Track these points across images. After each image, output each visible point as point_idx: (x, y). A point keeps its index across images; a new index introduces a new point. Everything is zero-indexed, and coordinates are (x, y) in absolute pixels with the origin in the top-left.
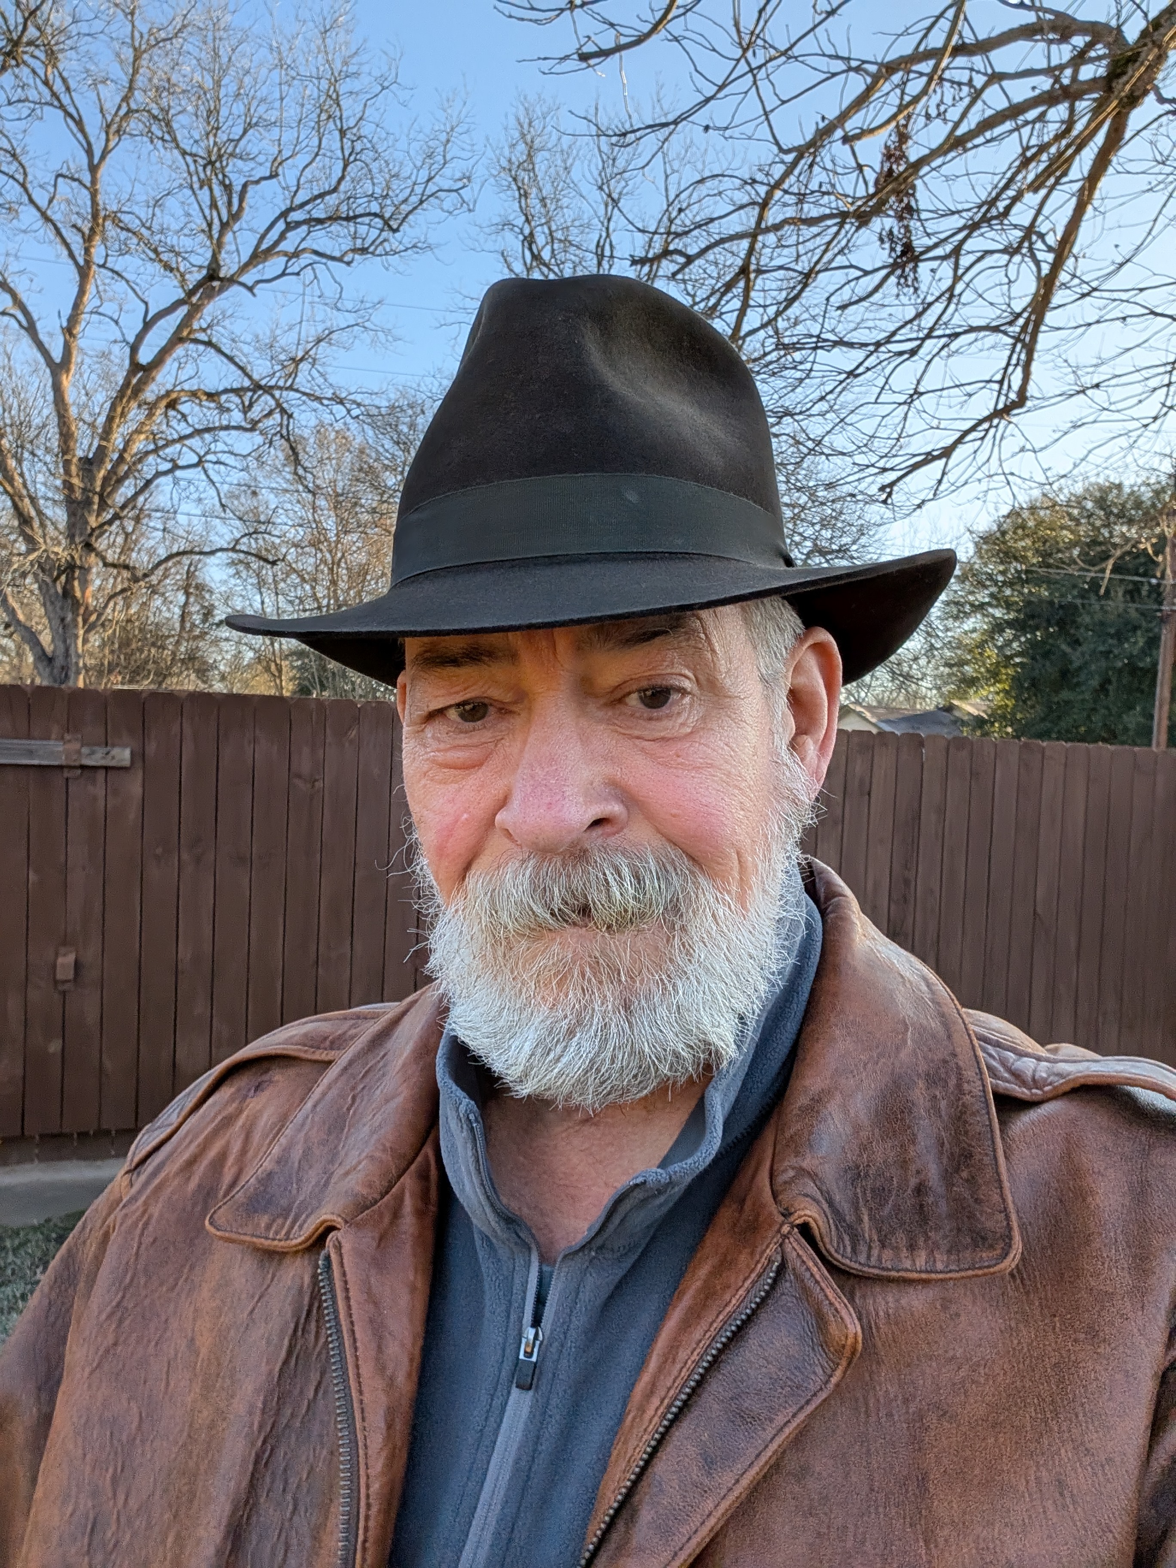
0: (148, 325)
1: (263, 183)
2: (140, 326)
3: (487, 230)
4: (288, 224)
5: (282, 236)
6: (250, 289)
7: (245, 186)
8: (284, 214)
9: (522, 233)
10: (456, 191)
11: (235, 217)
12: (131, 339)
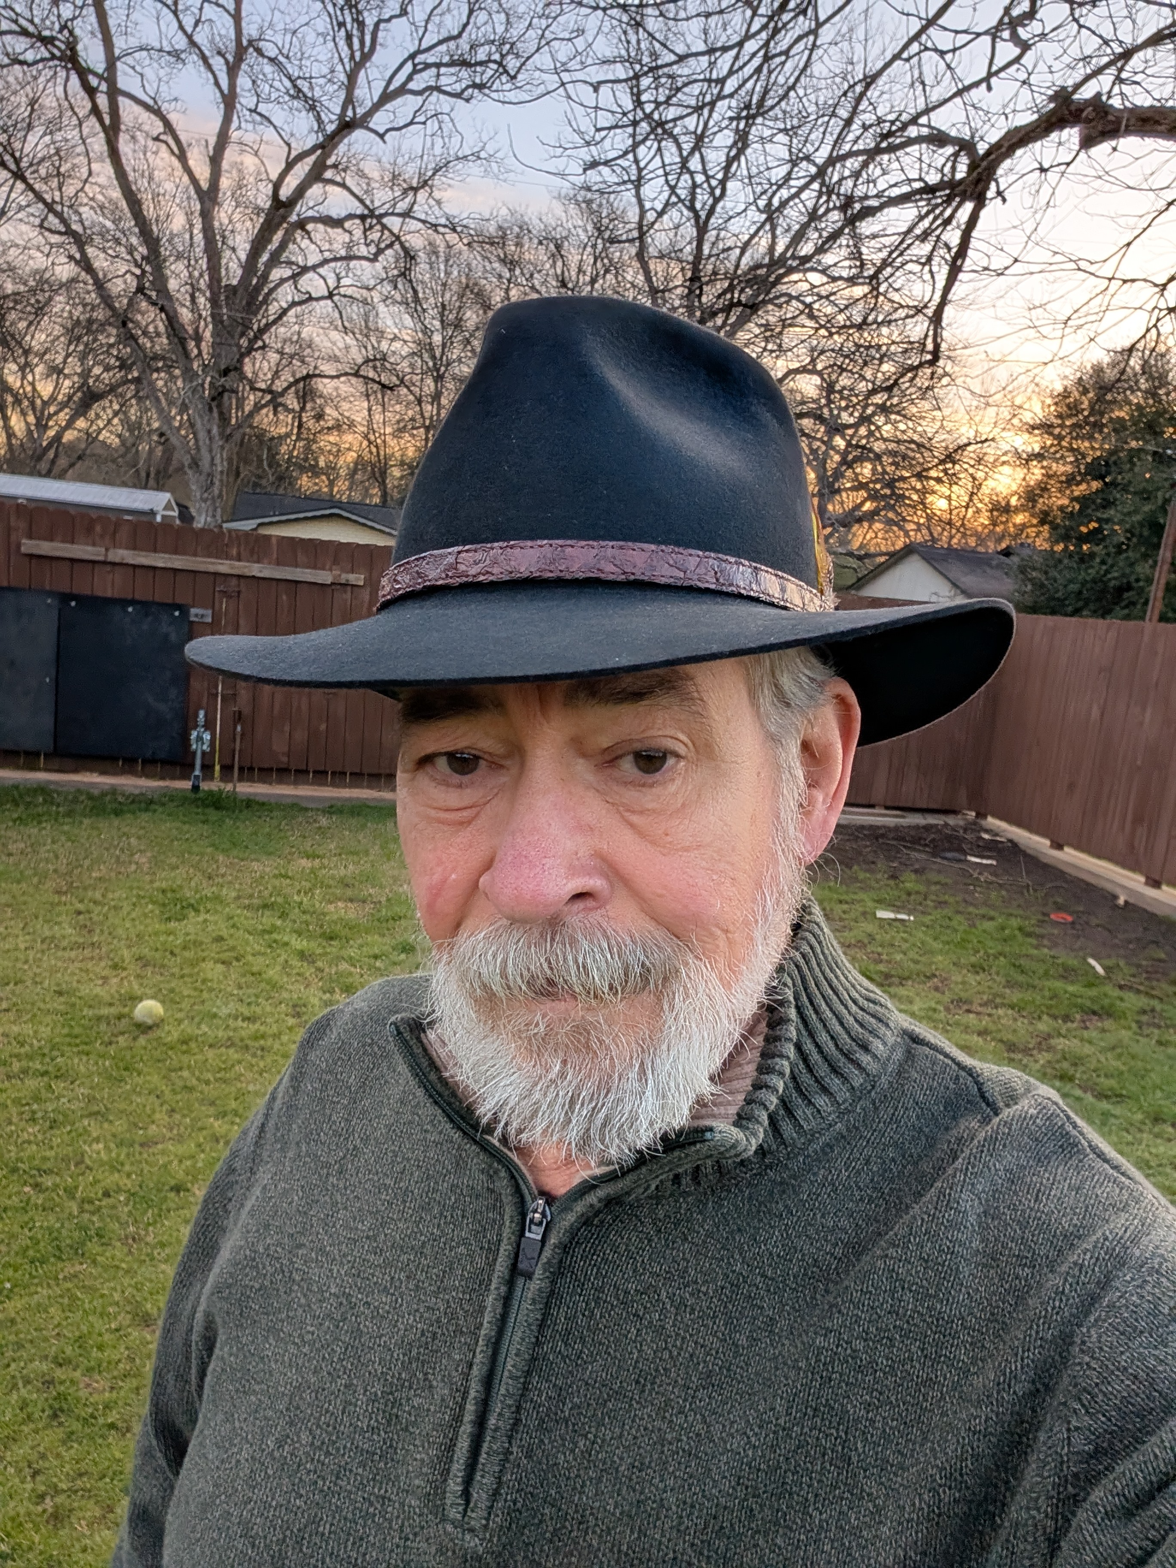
0: (290, 166)
1: (394, 21)
2: (283, 165)
4: (415, 65)
5: (410, 78)
6: (382, 136)
7: (377, 25)
8: (412, 56)
10: (570, 40)
11: (366, 57)
12: (274, 176)
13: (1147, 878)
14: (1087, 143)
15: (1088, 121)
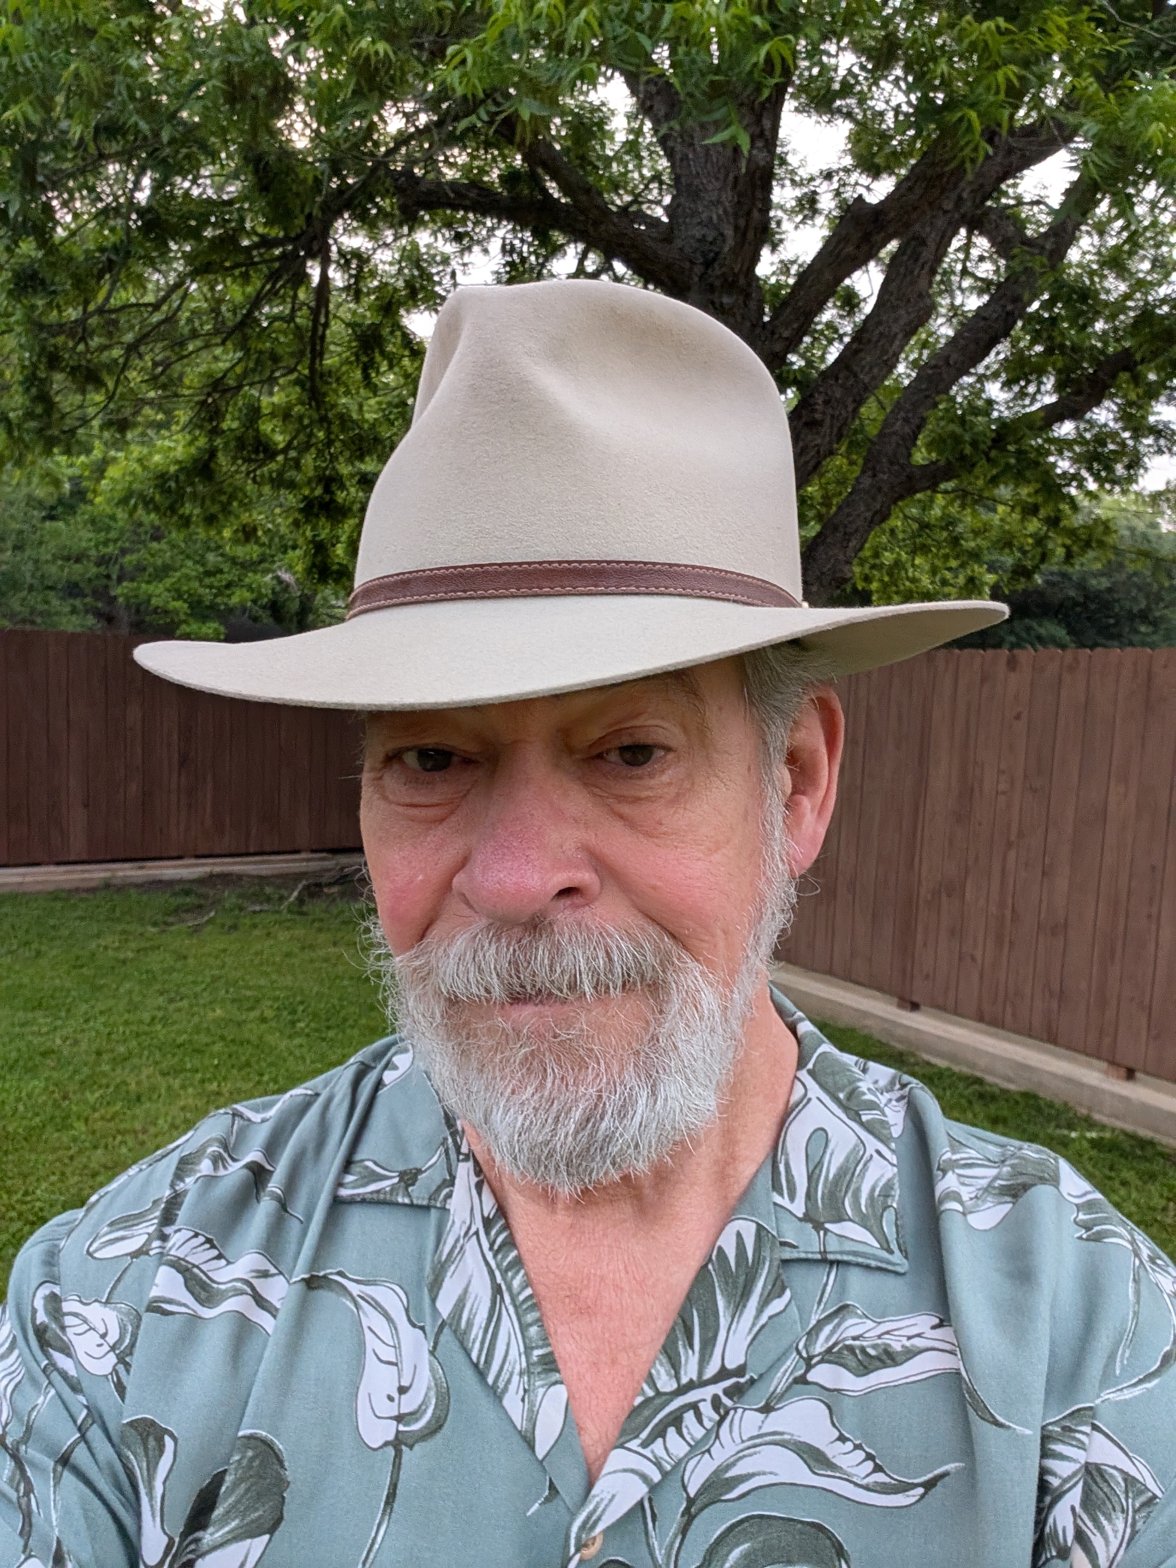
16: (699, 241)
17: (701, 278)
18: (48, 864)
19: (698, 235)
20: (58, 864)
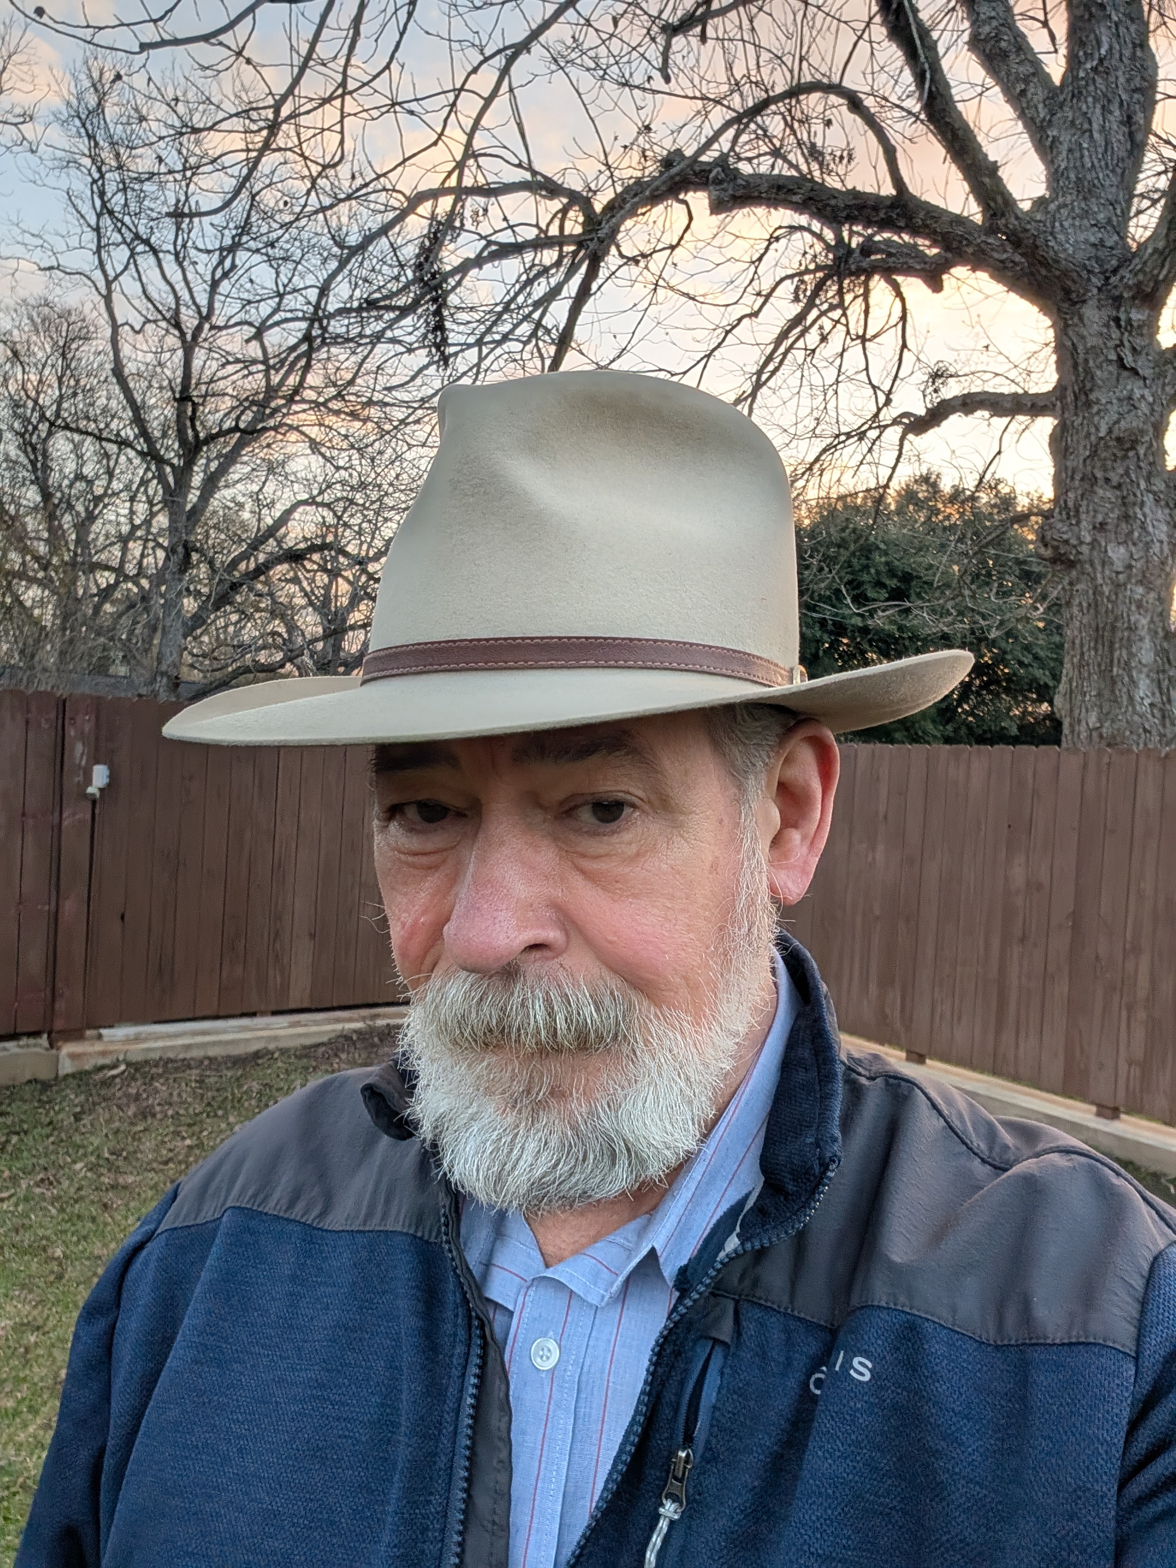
3: (50, 164)
9: (90, 174)
10: (15, 125)
13: (909, 1052)
14: (717, 207)
15: (718, 182)
16: (1094, 245)
17: (1100, 289)
18: (263, 1014)
19: (1092, 239)
20: (275, 1013)
